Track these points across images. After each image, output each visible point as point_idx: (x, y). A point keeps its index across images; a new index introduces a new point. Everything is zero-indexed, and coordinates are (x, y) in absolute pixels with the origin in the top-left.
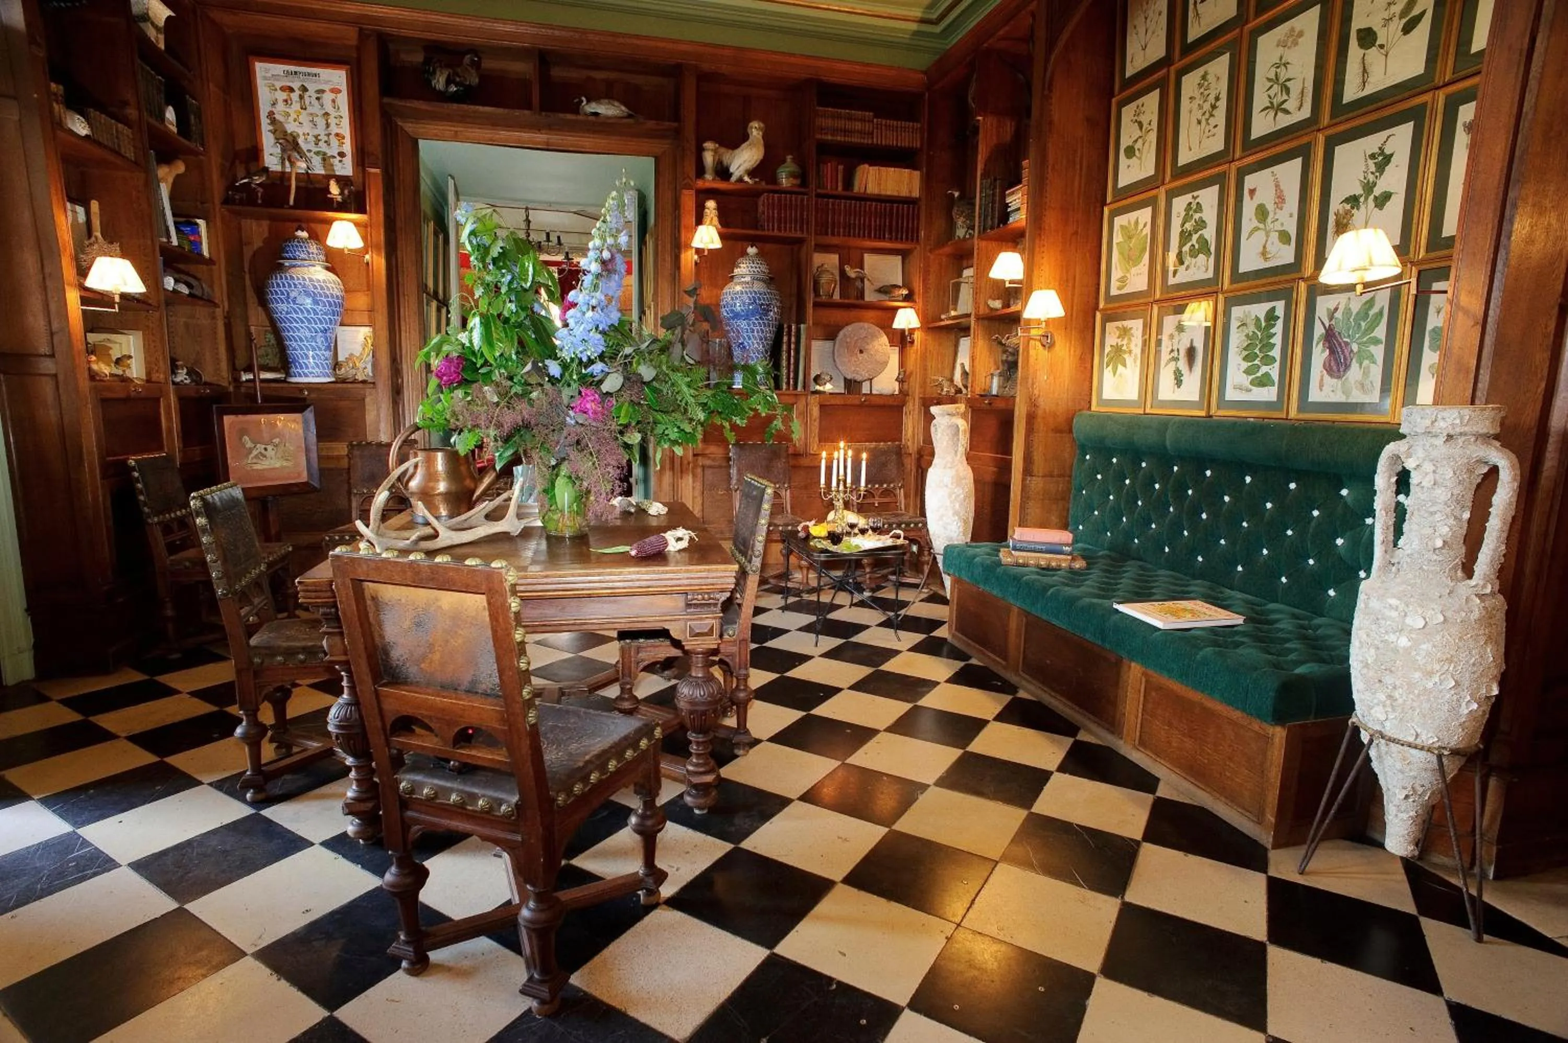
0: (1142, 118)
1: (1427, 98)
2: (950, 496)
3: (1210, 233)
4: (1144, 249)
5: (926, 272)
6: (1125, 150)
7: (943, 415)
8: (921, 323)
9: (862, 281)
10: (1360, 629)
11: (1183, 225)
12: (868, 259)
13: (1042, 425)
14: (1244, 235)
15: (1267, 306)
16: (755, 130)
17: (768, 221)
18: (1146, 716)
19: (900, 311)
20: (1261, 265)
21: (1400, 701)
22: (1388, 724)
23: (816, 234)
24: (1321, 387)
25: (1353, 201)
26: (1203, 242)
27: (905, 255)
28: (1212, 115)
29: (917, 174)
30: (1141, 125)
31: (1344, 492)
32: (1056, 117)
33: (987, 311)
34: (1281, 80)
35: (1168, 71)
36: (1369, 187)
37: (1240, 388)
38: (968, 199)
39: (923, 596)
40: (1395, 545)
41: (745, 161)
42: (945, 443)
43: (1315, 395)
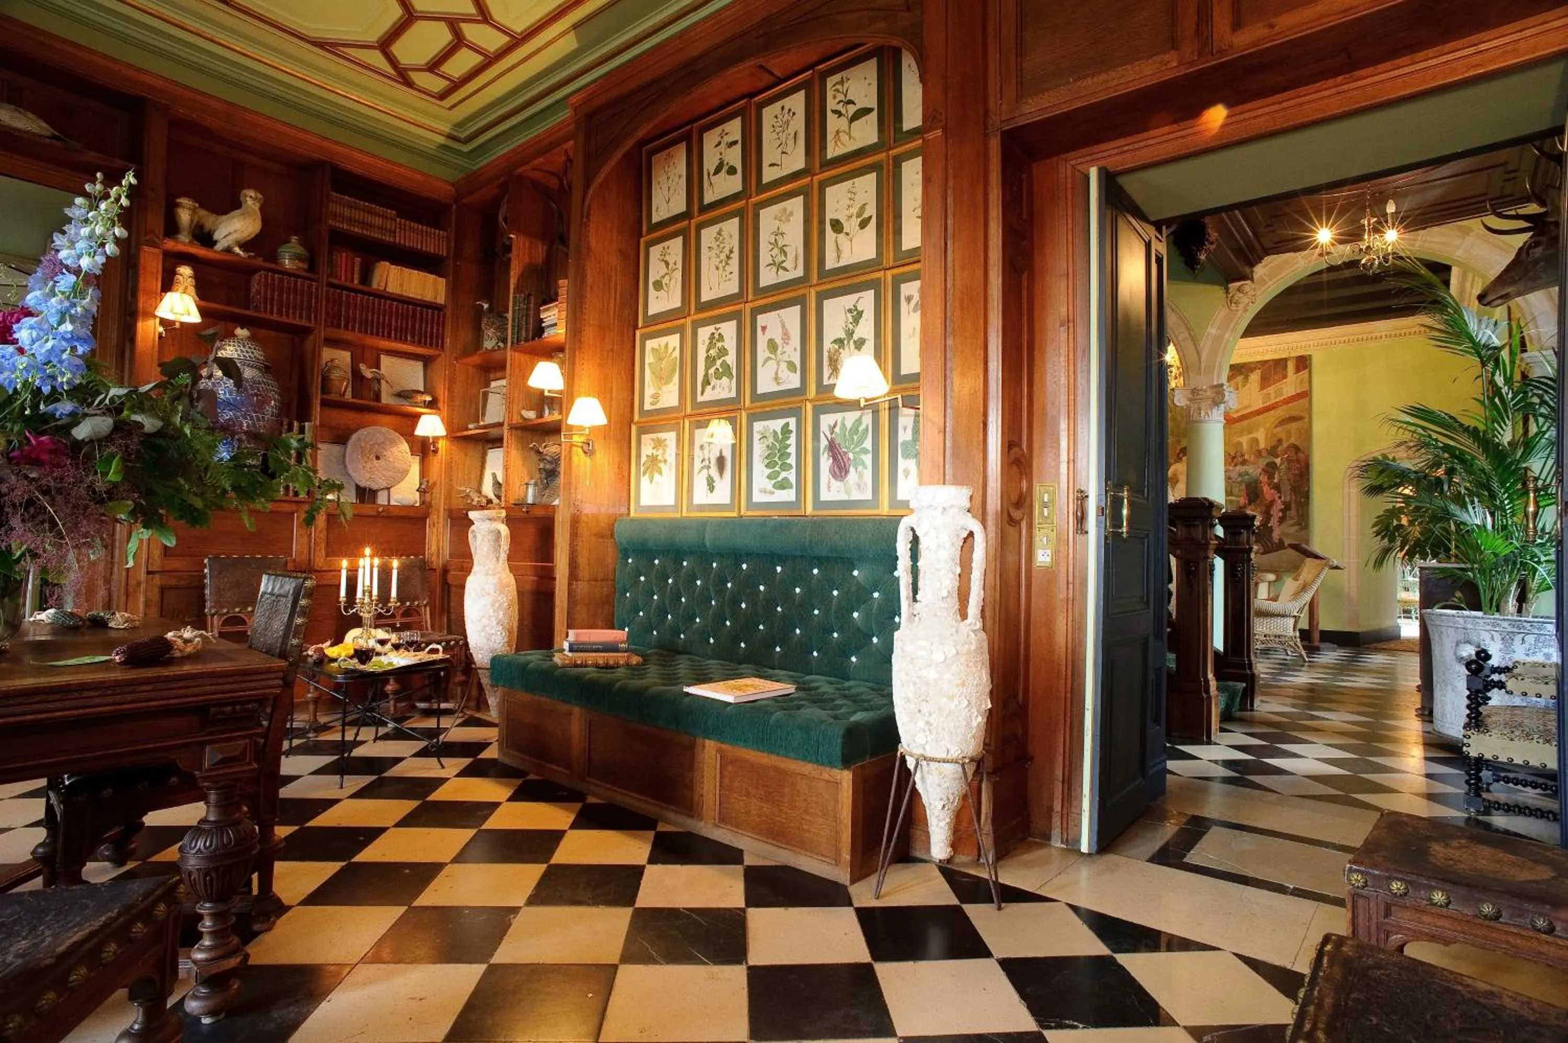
0: (667, 258)
1: (880, 274)
2: (493, 605)
3: (731, 359)
4: (674, 370)
5: (452, 381)
6: (654, 283)
7: (483, 520)
8: (447, 430)
9: (379, 381)
10: (900, 671)
11: (708, 351)
12: (385, 360)
13: (585, 529)
14: (760, 363)
15: (782, 422)
16: (251, 199)
17: (266, 303)
18: (724, 792)
19: (423, 418)
20: (774, 388)
21: (935, 725)
22: (927, 747)
23: (326, 326)
24: (829, 487)
25: (839, 342)
26: (725, 365)
27: (427, 361)
28: (727, 264)
29: (442, 282)
30: (667, 264)
31: (856, 573)
32: (593, 243)
33: (520, 421)
34: (780, 245)
35: (690, 223)
36: (850, 334)
37: (764, 491)
38: (499, 312)
39: (459, 721)
40: (915, 600)
41: (235, 231)
42: (485, 549)
43: (825, 496)
